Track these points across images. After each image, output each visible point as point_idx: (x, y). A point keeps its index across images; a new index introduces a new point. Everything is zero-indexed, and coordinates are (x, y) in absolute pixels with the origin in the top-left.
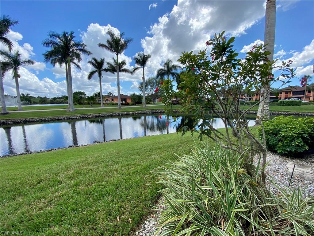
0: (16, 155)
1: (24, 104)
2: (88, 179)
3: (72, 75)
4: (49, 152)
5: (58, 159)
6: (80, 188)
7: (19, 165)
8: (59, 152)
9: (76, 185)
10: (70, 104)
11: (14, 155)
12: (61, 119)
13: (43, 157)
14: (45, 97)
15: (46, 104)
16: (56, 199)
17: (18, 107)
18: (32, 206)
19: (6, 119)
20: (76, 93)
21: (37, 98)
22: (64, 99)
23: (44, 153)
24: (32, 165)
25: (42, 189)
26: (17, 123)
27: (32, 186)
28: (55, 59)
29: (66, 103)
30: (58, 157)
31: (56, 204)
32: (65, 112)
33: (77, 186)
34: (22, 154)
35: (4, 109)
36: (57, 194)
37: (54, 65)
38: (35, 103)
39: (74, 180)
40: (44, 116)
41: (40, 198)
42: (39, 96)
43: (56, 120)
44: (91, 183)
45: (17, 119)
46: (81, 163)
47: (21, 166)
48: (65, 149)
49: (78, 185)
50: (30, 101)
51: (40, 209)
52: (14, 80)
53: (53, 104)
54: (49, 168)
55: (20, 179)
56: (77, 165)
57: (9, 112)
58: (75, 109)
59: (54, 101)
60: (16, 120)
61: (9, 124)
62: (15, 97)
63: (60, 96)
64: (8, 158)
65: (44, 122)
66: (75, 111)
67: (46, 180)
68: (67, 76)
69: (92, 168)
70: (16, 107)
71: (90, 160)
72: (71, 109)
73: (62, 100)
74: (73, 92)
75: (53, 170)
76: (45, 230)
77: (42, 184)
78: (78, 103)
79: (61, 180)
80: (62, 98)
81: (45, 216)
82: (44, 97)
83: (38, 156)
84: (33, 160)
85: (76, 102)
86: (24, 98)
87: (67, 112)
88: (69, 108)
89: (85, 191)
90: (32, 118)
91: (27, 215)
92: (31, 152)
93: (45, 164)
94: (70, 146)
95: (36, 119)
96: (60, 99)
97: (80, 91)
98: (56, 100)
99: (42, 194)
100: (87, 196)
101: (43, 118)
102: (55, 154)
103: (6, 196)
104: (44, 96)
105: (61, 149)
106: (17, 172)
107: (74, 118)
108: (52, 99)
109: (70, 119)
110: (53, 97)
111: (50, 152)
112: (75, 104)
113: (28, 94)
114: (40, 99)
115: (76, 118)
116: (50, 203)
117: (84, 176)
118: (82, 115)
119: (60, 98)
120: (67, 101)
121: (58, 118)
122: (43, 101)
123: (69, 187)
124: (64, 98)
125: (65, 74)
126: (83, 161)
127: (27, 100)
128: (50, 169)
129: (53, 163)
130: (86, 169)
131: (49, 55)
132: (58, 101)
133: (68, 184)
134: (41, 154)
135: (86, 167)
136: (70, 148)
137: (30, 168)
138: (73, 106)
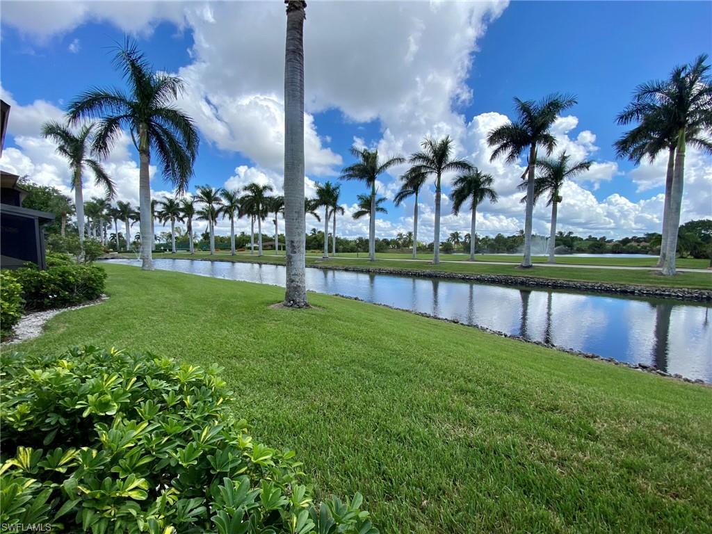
0: (529, 342)
1: (558, 252)
2: (669, 475)
3: (685, 177)
4: (585, 359)
5: (602, 383)
6: (640, 481)
7: (528, 361)
8: (609, 368)
9: (631, 468)
10: (664, 256)
11: (526, 341)
12: (633, 293)
13: (571, 364)
14: (604, 238)
15: (602, 253)
16: (575, 464)
17: (547, 257)
18: (530, 443)
19: (526, 275)
20: (692, 226)
21: (587, 240)
22: (651, 243)
23: (575, 357)
24: (549, 370)
25: (555, 425)
26: (541, 286)
27: (540, 408)
28: (644, 145)
29: (653, 252)
30: (604, 379)
31: (574, 474)
32: (646, 276)
33: (632, 471)
34: (538, 343)
35: (526, 259)
36: (580, 455)
37: (638, 161)
38: (580, 251)
39: (629, 452)
40: (592, 279)
41: (547, 439)
42: (590, 236)
43: (617, 291)
44: (673, 491)
45: (543, 277)
46: (659, 420)
47: (531, 364)
48: (624, 368)
49: (635, 472)
50: (571, 246)
51: (542, 458)
52: (551, 206)
53: (619, 253)
54: (577, 391)
55: (525, 384)
56: (648, 421)
57: (533, 265)
58: (677, 270)
59: (624, 246)
60: (541, 280)
61: (529, 286)
62: (547, 239)
63: (641, 236)
64: (516, 342)
65: (589, 292)
66: (676, 274)
67: (567, 412)
68: (669, 180)
69: (690, 454)
70: (545, 257)
71: (692, 428)
72: (664, 270)
73: (643, 244)
74: (682, 222)
75: (585, 400)
76: (538, 503)
77: (556, 416)
78: (691, 254)
79: (598, 432)
80: (645, 240)
81: (547, 479)
82: (601, 239)
83: (563, 358)
84: (552, 361)
85: (687, 250)
86: (561, 240)
87: (653, 276)
88: (658, 267)
89: (650, 500)
90: (569, 281)
91: (519, 451)
92: (553, 346)
93: (574, 380)
94: (640, 365)
95: (576, 283)
96: (638, 242)
97: (705, 218)
98: (629, 244)
99: (552, 434)
100: (651, 514)
101: (590, 284)
102: (599, 368)
103: (499, 399)
104: (602, 236)
105: (617, 364)
106: (523, 371)
107: (669, 295)
108: (619, 241)
109: (657, 294)
110: (620, 238)
111: (588, 360)
112: (682, 257)
113: (570, 233)
114: (591, 242)
115: (678, 296)
116: (562, 462)
117: (659, 460)
118: (700, 289)
119: (638, 240)
120: (658, 247)
121: (624, 289)
122: (597, 246)
123: (610, 459)
124: (651, 239)
125: (665, 178)
126: (670, 420)
127: (566, 243)
128: (580, 395)
129: (588, 385)
130: (671, 446)
131: (631, 139)
132: (632, 247)
133: (611, 452)
134: (570, 356)
135: (673, 439)
136: (640, 370)
137: (545, 374)
138: (674, 261)
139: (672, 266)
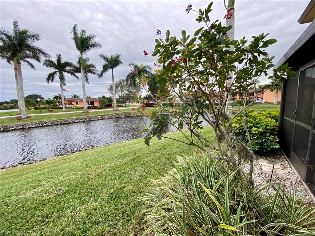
10: (21, 109)
58: (28, 115)
68: (16, 76)
72: (22, 116)
88: (19, 115)
119: (7, 103)
120: (17, 106)
132: (5, 106)
138: (25, 112)
139: (25, 114)
